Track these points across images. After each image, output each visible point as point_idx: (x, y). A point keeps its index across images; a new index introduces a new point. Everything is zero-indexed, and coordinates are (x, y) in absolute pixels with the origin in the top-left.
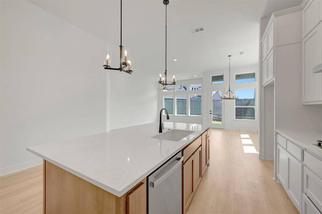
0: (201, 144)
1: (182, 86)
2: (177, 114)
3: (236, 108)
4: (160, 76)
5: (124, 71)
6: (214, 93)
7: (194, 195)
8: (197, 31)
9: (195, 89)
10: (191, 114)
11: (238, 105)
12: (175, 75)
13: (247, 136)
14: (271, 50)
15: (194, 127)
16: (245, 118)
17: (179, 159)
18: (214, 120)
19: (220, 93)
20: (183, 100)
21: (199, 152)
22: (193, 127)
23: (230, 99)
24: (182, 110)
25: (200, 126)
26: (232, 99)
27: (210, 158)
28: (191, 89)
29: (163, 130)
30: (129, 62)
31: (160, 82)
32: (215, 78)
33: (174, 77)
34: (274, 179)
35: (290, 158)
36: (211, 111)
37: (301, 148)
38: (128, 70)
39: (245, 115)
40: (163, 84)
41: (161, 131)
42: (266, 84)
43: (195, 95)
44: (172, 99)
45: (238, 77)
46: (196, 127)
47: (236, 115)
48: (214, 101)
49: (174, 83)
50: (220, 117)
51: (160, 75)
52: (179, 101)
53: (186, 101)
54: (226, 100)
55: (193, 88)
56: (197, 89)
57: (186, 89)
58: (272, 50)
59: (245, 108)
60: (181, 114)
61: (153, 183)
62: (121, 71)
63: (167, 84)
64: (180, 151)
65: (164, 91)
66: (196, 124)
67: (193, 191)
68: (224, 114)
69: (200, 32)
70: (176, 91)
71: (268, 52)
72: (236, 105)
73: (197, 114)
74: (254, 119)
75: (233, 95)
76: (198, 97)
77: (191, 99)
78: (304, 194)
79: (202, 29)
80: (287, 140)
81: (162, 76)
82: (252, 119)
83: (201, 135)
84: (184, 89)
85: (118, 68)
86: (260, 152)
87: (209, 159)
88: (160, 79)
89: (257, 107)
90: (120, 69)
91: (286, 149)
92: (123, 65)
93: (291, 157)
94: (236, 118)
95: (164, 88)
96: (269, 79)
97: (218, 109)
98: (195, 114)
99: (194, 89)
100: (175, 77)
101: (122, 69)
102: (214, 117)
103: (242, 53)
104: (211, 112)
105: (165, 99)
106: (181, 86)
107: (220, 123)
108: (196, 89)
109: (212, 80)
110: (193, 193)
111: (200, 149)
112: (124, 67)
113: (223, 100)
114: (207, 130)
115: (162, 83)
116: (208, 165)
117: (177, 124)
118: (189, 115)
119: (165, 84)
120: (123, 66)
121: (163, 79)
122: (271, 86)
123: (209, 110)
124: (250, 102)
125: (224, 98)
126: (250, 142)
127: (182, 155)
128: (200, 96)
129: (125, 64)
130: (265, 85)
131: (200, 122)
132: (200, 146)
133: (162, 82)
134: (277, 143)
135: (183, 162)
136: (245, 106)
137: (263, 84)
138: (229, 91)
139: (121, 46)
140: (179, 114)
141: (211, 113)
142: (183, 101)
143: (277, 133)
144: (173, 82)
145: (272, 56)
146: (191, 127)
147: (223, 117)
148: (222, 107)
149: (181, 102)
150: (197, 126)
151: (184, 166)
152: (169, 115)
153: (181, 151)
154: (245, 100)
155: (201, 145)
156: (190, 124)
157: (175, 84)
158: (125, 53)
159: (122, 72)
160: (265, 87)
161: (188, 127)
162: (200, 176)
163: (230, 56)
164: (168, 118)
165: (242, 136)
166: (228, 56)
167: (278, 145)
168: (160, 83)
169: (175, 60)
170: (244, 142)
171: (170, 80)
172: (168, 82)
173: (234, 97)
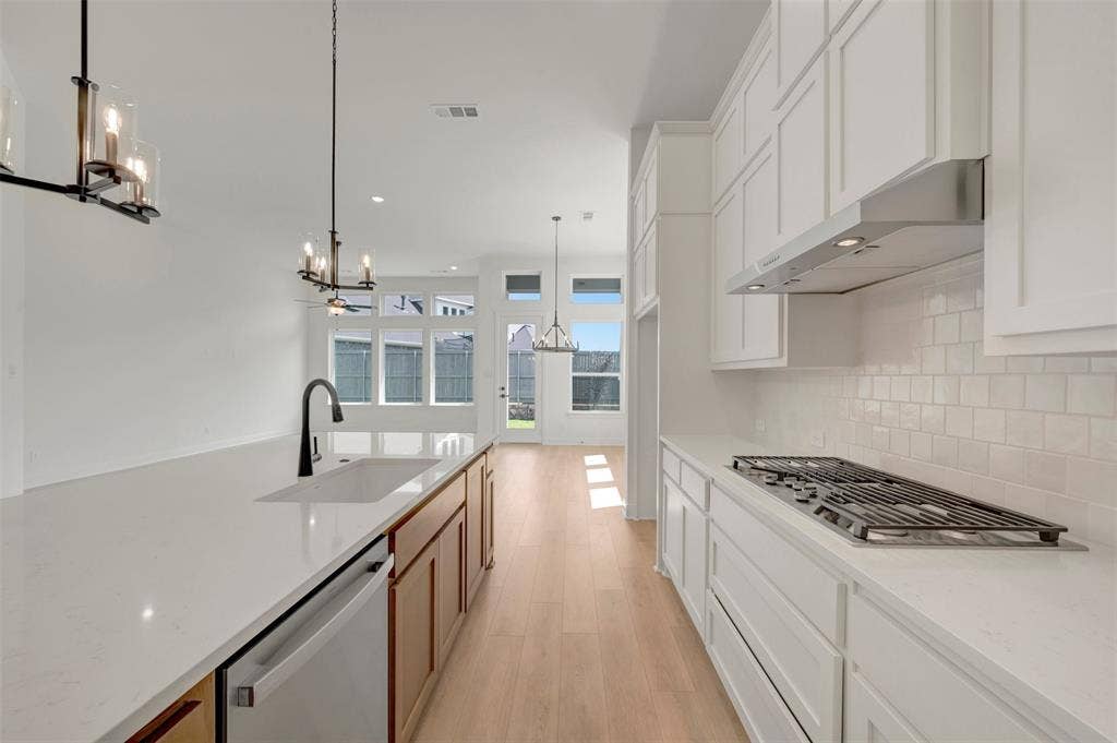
0: (465, 502)
1: (407, 297)
2: (388, 400)
3: (574, 378)
4: (305, 252)
5: (104, 202)
6: (513, 329)
7: (438, 681)
8: (456, 112)
9: (454, 311)
10: (437, 400)
11: (579, 371)
12: (371, 256)
13: (600, 459)
14: (652, 222)
15: (449, 445)
16: (598, 409)
17: (374, 568)
18: (513, 417)
19: (532, 329)
20: (409, 348)
21: (457, 528)
22: (445, 445)
23: (557, 350)
24: (407, 386)
25: (469, 440)
26: (563, 350)
27: (495, 543)
28: (440, 312)
29: (315, 466)
30: (136, 166)
31: (307, 275)
32: (519, 283)
33: (367, 261)
34: (656, 568)
35: (687, 507)
36: (503, 389)
37: (704, 478)
38: (132, 204)
39: (596, 400)
40: (322, 284)
41: (305, 469)
42: (643, 313)
43: (455, 333)
44: (368, 345)
45: (581, 285)
46: (458, 443)
47: (575, 401)
48: (513, 355)
49: (367, 285)
50: (530, 406)
51: (308, 249)
52: (394, 351)
53: (421, 354)
54: (547, 354)
55: (445, 310)
56: (462, 312)
57: (420, 309)
58: (654, 223)
59: (598, 379)
60: (402, 400)
61: (251, 689)
62: (83, 199)
63: (338, 287)
64: (381, 537)
65: (333, 310)
66: (456, 434)
67: (432, 668)
68: (541, 399)
69: (466, 118)
70: (380, 315)
71: (646, 227)
72: (574, 370)
73: (459, 400)
74: (618, 409)
75: (566, 338)
76: (465, 341)
77: (438, 347)
78: (709, 591)
79: (472, 113)
80: (682, 460)
81: (315, 251)
82: (613, 409)
83: (464, 470)
84: (415, 311)
85: (64, 184)
86: (629, 500)
87: (492, 545)
88: (308, 264)
89: (623, 376)
90: (80, 191)
91: (679, 486)
92: (98, 172)
93: (688, 504)
94: (574, 408)
95: (331, 301)
96: (647, 300)
97: (527, 381)
98: (452, 400)
99: (450, 313)
100: (371, 262)
101: (87, 190)
102: (513, 407)
103: (588, 216)
104: (503, 392)
105: (338, 342)
106: (403, 298)
107: (529, 425)
108: (458, 313)
109: (508, 288)
110: (434, 675)
111: (460, 517)
112: (101, 186)
113: (538, 353)
114: (484, 453)
115: (319, 279)
116: (489, 568)
117: (388, 436)
118: (433, 402)
119: (329, 286)
120: (94, 178)
121: (322, 264)
122: (651, 317)
123: (499, 386)
124: (608, 361)
125: (540, 346)
126: (606, 475)
127: (391, 549)
128: (470, 338)
129: (111, 172)
130: (639, 317)
131: (466, 425)
132: (461, 507)
133: (314, 273)
134: (663, 472)
135: (392, 574)
136: (596, 371)
137: (637, 310)
138: (556, 325)
139: (82, 83)
140: (395, 400)
141: (503, 396)
142: (410, 352)
143: (663, 445)
144: (364, 280)
145: (654, 239)
146: (439, 446)
147: (537, 407)
148: (537, 376)
149: (404, 357)
150: (462, 440)
151: (398, 588)
152: (341, 404)
153: (386, 538)
154: (598, 354)
155: (464, 504)
156: (437, 436)
157: (371, 289)
158: (112, 121)
159: (91, 208)
160: (640, 321)
161: (428, 445)
162: (460, 610)
163: (557, 219)
164: (337, 416)
165: (590, 460)
166: (553, 218)
167: (665, 476)
168: (304, 278)
169: (378, 199)
170: (594, 476)
171: (350, 271)
172: (345, 278)
173: (566, 344)
